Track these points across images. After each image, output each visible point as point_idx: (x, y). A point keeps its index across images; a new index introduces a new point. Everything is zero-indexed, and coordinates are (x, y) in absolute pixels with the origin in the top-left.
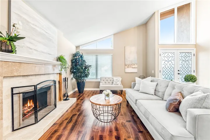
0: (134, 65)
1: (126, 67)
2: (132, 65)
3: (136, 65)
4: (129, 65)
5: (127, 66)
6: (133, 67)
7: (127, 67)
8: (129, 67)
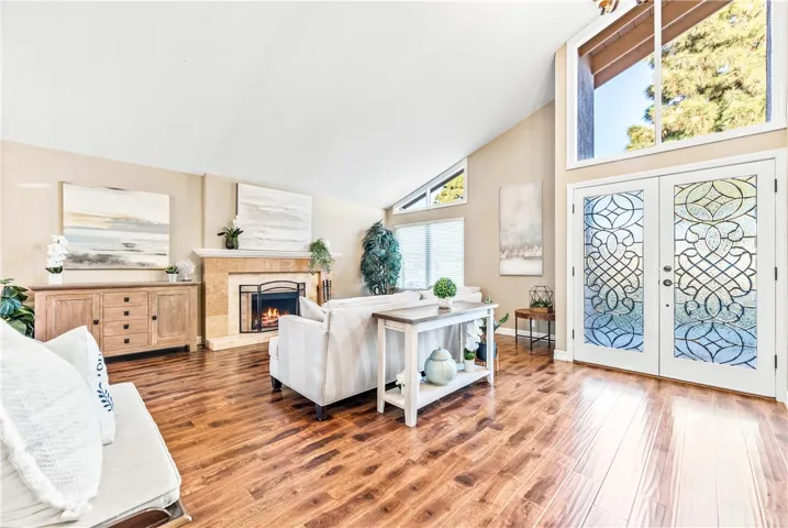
0: (530, 247)
1: (504, 256)
2: (522, 247)
3: (536, 248)
4: (511, 251)
5: (506, 253)
6: (527, 254)
7: (507, 257)
8: (512, 257)
